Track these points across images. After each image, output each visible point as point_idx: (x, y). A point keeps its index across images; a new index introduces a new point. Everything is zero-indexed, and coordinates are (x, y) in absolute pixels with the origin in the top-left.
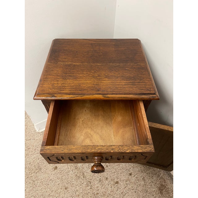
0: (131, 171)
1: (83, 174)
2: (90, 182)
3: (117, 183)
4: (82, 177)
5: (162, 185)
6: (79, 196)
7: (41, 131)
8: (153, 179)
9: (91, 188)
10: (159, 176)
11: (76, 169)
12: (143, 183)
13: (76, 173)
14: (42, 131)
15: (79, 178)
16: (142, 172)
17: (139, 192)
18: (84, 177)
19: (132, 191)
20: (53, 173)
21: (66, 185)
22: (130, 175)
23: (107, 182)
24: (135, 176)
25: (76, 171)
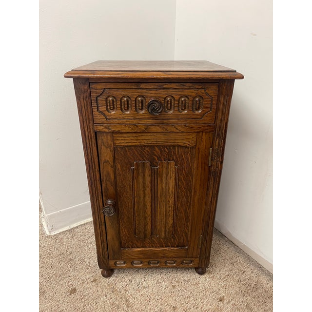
0: (222, 294)
1: (127, 301)
4: (125, 306)
7: (53, 234)
8: (266, 306)
11: (113, 292)
13: (113, 300)
14: (55, 233)
15: (118, 308)
16: (243, 295)
18: (128, 307)
20: (68, 299)
22: (221, 301)
24: (229, 302)
25: (113, 296)
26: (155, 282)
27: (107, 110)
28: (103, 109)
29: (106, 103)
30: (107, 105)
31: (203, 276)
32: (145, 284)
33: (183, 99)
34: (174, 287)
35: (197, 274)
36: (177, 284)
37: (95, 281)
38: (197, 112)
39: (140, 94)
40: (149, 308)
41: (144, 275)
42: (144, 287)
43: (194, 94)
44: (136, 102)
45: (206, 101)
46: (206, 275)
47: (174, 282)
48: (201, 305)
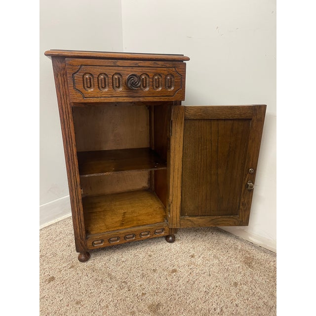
0: (192, 252)
1: (109, 275)
2: (124, 282)
3: (174, 271)
4: (108, 279)
5: (247, 258)
6: (107, 307)
8: (229, 254)
9: (129, 290)
10: (236, 249)
11: (94, 271)
12: (216, 261)
13: (95, 277)
15: (102, 282)
16: (209, 250)
17: (217, 274)
18: (111, 279)
19: (204, 275)
20: (48, 286)
21: (78, 298)
22: (192, 257)
23: (156, 275)
24: (200, 257)
25: (94, 274)
26: (132, 256)
27: (84, 88)
28: (80, 87)
29: (83, 80)
30: (84, 83)
31: (174, 244)
32: (123, 259)
33: (156, 77)
34: (150, 256)
35: (168, 243)
36: (152, 253)
37: (72, 267)
38: (169, 90)
39: (116, 71)
40: (131, 275)
41: (121, 253)
42: (123, 262)
43: (166, 73)
44: (113, 80)
45: (177, 79)
46: (176, 243)
47: (149, 253)
48: (176, 263)
